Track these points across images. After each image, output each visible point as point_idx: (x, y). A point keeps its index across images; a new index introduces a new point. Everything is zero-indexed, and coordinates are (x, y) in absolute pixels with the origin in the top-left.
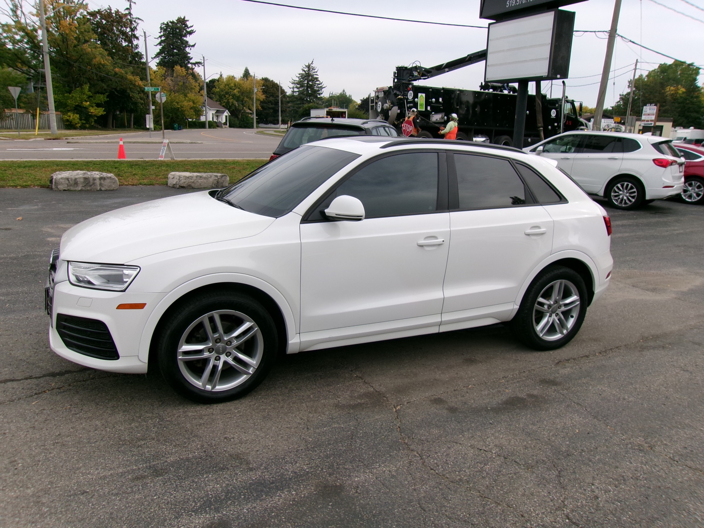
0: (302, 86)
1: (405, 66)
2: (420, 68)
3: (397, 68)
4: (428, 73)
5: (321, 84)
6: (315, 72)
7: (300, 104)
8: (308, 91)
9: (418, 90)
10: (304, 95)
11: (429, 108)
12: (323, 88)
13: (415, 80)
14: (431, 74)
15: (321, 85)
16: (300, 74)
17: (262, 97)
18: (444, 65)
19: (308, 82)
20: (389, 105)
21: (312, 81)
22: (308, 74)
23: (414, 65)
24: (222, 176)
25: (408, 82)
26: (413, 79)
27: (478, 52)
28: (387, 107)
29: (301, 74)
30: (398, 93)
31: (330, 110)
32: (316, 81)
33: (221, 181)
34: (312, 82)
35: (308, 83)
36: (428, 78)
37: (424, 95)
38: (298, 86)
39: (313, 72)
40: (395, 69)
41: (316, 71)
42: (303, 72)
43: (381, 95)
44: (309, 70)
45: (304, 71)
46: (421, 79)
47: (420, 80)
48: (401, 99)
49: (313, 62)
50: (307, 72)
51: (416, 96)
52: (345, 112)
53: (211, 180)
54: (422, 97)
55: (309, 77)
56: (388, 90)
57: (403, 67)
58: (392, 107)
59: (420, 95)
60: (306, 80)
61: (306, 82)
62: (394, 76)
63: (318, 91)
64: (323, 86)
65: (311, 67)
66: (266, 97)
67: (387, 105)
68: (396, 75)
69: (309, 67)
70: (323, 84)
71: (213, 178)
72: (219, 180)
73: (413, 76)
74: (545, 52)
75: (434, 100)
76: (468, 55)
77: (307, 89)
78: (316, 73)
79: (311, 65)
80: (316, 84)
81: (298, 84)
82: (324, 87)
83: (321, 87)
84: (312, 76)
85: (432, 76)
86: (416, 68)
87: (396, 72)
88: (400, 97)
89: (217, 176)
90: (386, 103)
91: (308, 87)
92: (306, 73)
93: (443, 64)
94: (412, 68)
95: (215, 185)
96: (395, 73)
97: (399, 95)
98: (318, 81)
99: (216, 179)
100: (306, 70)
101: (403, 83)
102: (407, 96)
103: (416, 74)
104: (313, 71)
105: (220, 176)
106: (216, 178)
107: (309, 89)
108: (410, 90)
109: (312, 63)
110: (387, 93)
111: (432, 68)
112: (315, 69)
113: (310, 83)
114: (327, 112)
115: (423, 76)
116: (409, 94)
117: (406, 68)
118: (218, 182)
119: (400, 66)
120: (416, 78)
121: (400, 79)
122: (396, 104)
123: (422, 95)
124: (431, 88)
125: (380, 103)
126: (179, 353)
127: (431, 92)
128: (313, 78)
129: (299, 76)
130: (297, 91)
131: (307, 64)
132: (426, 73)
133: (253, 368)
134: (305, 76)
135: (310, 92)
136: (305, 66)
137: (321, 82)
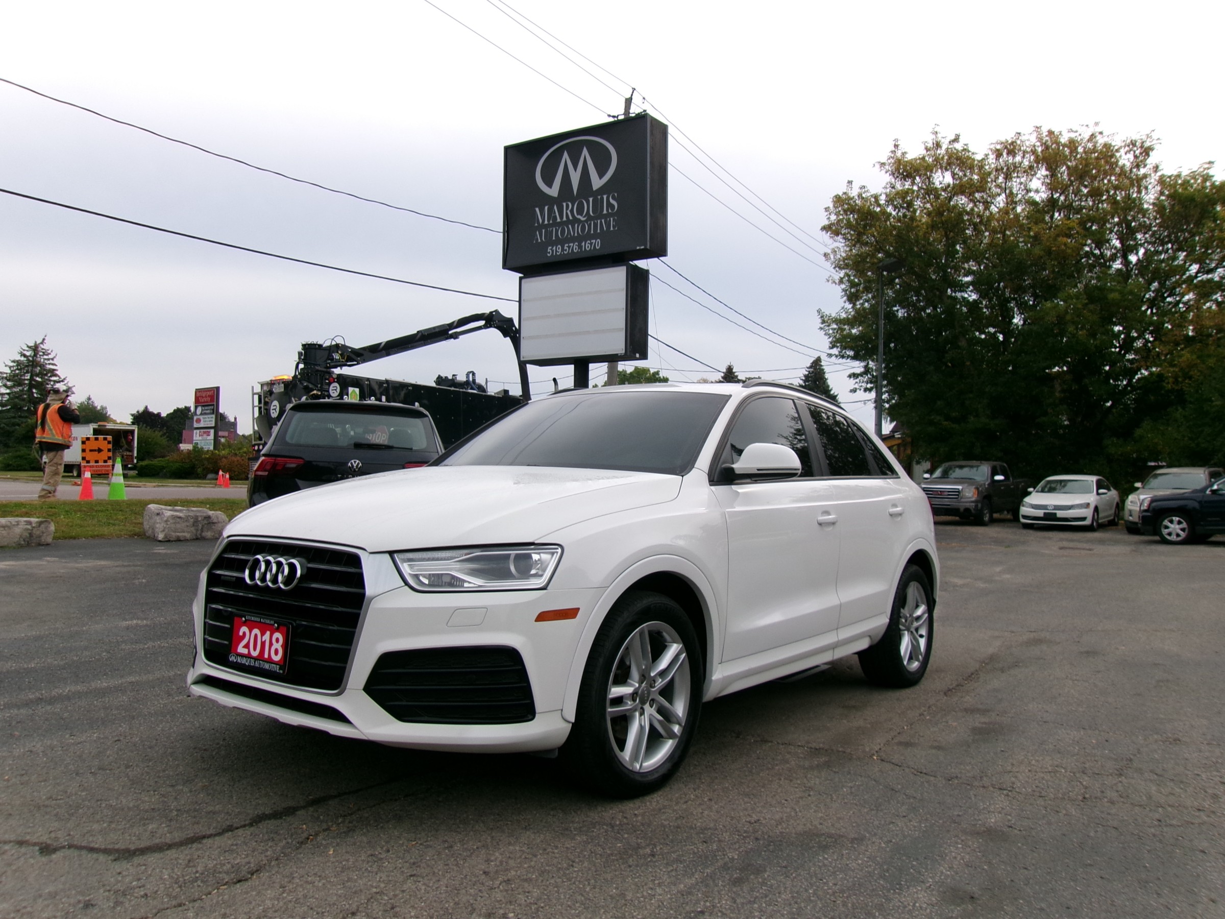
0: (19, 383)
1: (318, 343)
2: (344, 347)
3: (304, 346)
4: (358, 357)
6: (48, 359)
7: (14, 417)
8: (33, 393)
9: (346, 382)
10: (24, 400)
13: (336, 367)
14: (362, 357)
16: (13, 361)
18: (383, 345)
19: (32, 376)
21: (40, 374)
22: (33, 361)
23: (334, 343)
24: (40, 523)
25: (325, 370)
26: (332, 364)
27: (434, 328)
29: (18, 361)
30: (311, 386)
31: (100, 427)
32: (51, 376)
33: (38, 533)
34: (41, 378)
35: (31, 379)
36: (358, 364)
37: (357, 390)
38: (9, 383)
39: (45, 359)
40: (301, 347)
41: (50, 357)
42: (22, 359)
43: (279, 389)
44: (35, 355)
45: (25, 356)
46: (346, 365)
47: (344, 368)
48: (316, 396)
49: (44, 340)
50: (31, 359)
51: (344, 392)
52: (132, 432)
53: (18, 530)
54: (354, 392)
55: (36, 367)
56: (291, 382)
57: (314, 344)
59: (351, 389)
60: (27, 372)
61: (28, 376)
62: (299, 358)
65: (40, 349)
68: (302, 358)
69: (35, 348)
71: (22, 526)
72: (34, 531)
73: (332, 359)
74: (619, 319)
75: (373, 398)
76: (418, 332)
77: (30, 390)
78: (51, 361)
79: (41, 346)
80: (50, 381)
81: (9, 380)
84: (42, 366)
85: (364, 361)
86: (337, 347)
87: (303, 352)
88: (315, 392)
89: (30, 523)
90: (289, 402)
91: (31, 386)
92: (28, 360)
93: (381, 343)
94: (330, 347)
96: (300, 354)
97: (313, 390)
98: (56, 375)
99: (28, 529)
100: (28, 354)
101: (318, 371)
102: (328, 391)
103: (337, 356)
104: (46, 357)
105: (37, 522)
106: (29, 527)
107: (34, 391)
108: (334, 382)
109: (42, 343)
110: (290, 386)
111: (364, 349)
112: (49, 354)
113: (38, 379)
114: (95, 429)
115: (347, 361)
116: (331, 388)
117: (320, 346)
118: (31, 535)
119: (310, 342)
120: (339, 363)
121: (310, 364)
123: (354, 391)
124: (368, 379)
125: (275, 403)
126: (608, 702)
127: (366, 387)
128: (45, 370)
129: (12, 364)
130: (7, 394)
131: (32, 344)
132: (353, 356)
133: (680, 724)
134: (27, 366)
135: (35, 395)
136: (28, 346)
137: (62, 378)
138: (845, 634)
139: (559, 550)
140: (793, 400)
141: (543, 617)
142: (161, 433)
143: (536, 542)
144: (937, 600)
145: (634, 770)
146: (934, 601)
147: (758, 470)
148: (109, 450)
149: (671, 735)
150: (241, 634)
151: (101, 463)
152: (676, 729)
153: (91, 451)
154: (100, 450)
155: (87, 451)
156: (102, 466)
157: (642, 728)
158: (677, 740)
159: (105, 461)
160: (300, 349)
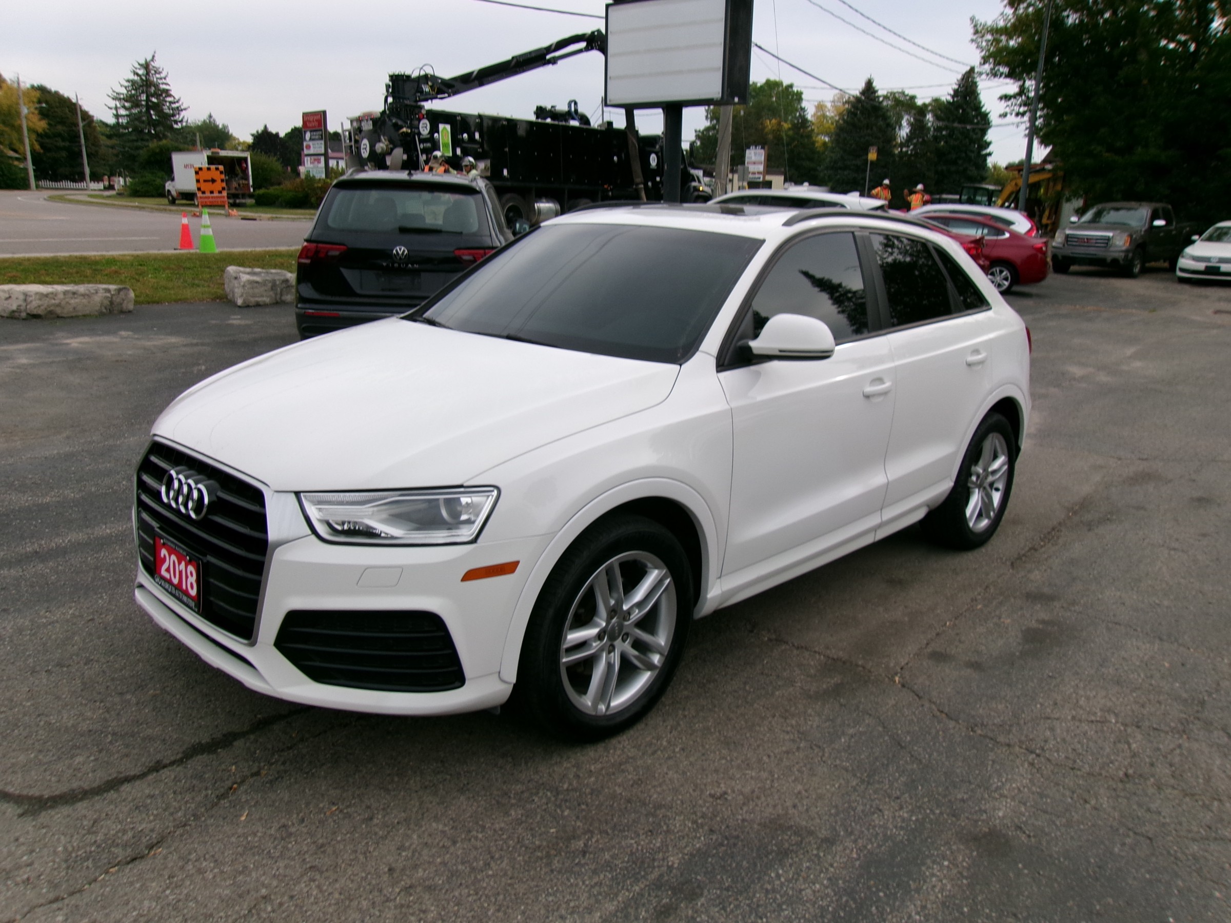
0: (135, 105)
1: (406, 74)
2: (434, 78)
3: (391, 76)
4: (449, 88)
5: (178, 102)
6: (161, 79)
7: (137, 141)
8: (151, 115)
9: (436, 118)
10: (143, 122)
11: (459, 151)
12: (182, 110)
13: (426, 100)
14: (454, 89)
15: (177, 105)
16: (128, 81)
17: (42, 125)
18: (475, 74)
19: (147, 97)
20: (387, 146)
21: (157, 95)
22: (147, 80)
23: (422, 73)
24: (119, 290)
25: (413, 104)
26: (422, 97)
27: (530, 53)
28: (382, 149)
29: (132, 81)
30: (400, 123)
31: (214, 155)
32: (165, 97)
33: (118, 300)
34: (157, 99)
35: (148, 100)
36: (449, 96)
37: (448, 127)
38: (127, 104)
39: (157, 78)
40: (388, 78)
41: (163, 75)
42: (136, 78)
43: (368, 126)
44: (148, 73)
45: (138, 75)
46: (436, 98)
47: (434, 101)
48: (406, 134)
49: (153, 57)
50: (144, 78)
51: (434, 129)
52: (245, 159)
53: (97, 299)
54: (445, 129)
55: (150, 87)
56: (379, 118)
57: (402, 75)
58: (392, 150)
59: (441, 126)
60: (143, 92)
61: (144, 97)
62: (387, 91)
63: (174, 115)
64: (182, 107)
65: (151, 67)
66: (49, 124)
67: (381, 146)
68: (390, 90)
69: (146, 66)
70: (180, 103)
71: (102, 294)
72: (114, 298)
73: (422, 92)
74: (715, 57)
75: (465, 136)
76: (513, 58)
77: (148, 111)
78: (164, 81)
79: (152, 63)
80: (166, 101)
81: (126, 101)
82: (185, 109)
83: (178, 108)
84: (156, 86)
85: (456, 92)
86: (426, 78)
87: (391, 84)
88: (404, 130)
89: (108, 291)
90: (380, 141)
91: (148, 108)
92: (141, 79)
93: (472, 73)
94: (419, 78)
95: (106, 308)
96: (388, 87)
97: (402, 127)
98: (170, 96)
99: (108, 297)
100: (141, 72)
101: (407, 105)
102: (419, 128)
103: (426, 89)
104: (158, 76)
105: (115, 290)
106: (108, 295)
107: (152, 112)
108: (423, 118)
109: (153, 59)
110: (379, 123)
111: (455, 79)
112: (160, 73)
113: (154, 100)
114: (208, 157)
115: (438, 93)
116: (421, 125)
117: (408, 77)
118: (111, 303)
119: (397, 73)
120: (429, 97)
121: (399, 98)
122: (399, 143)
123: (444, 128)
124: (460, 114)
125: (365, 142)
126: (562, 652)
127: (459, 122)
128: (159, 90)
129: (126, 84)
130: (127, 116)
131: (143, 62)
132: (444, 89)
133: (661, 654)
134: (141, 86)
135: (154, 117)
136: (139, 64)
137: (177, 98)
138: (888, 514)
139: (495, 493)
140: (853, 233)
141: (472, 575)
142: (275, 158)
143: (465, 484)
144: (1022, 448)
145: (599, 713)
146: (1018, 450)
147: (781, 351)
148: (222, 181)
149: (650, 666)
150: (162, 555)
151: (216, 194)
152: (656, 659)
153: (205, 181)
154: (213, 181)
155: (201, 181)
156: (217, 197)
157: (610, 666)
158: (657, 672)
159: (220, 192)
160: (387, 80)
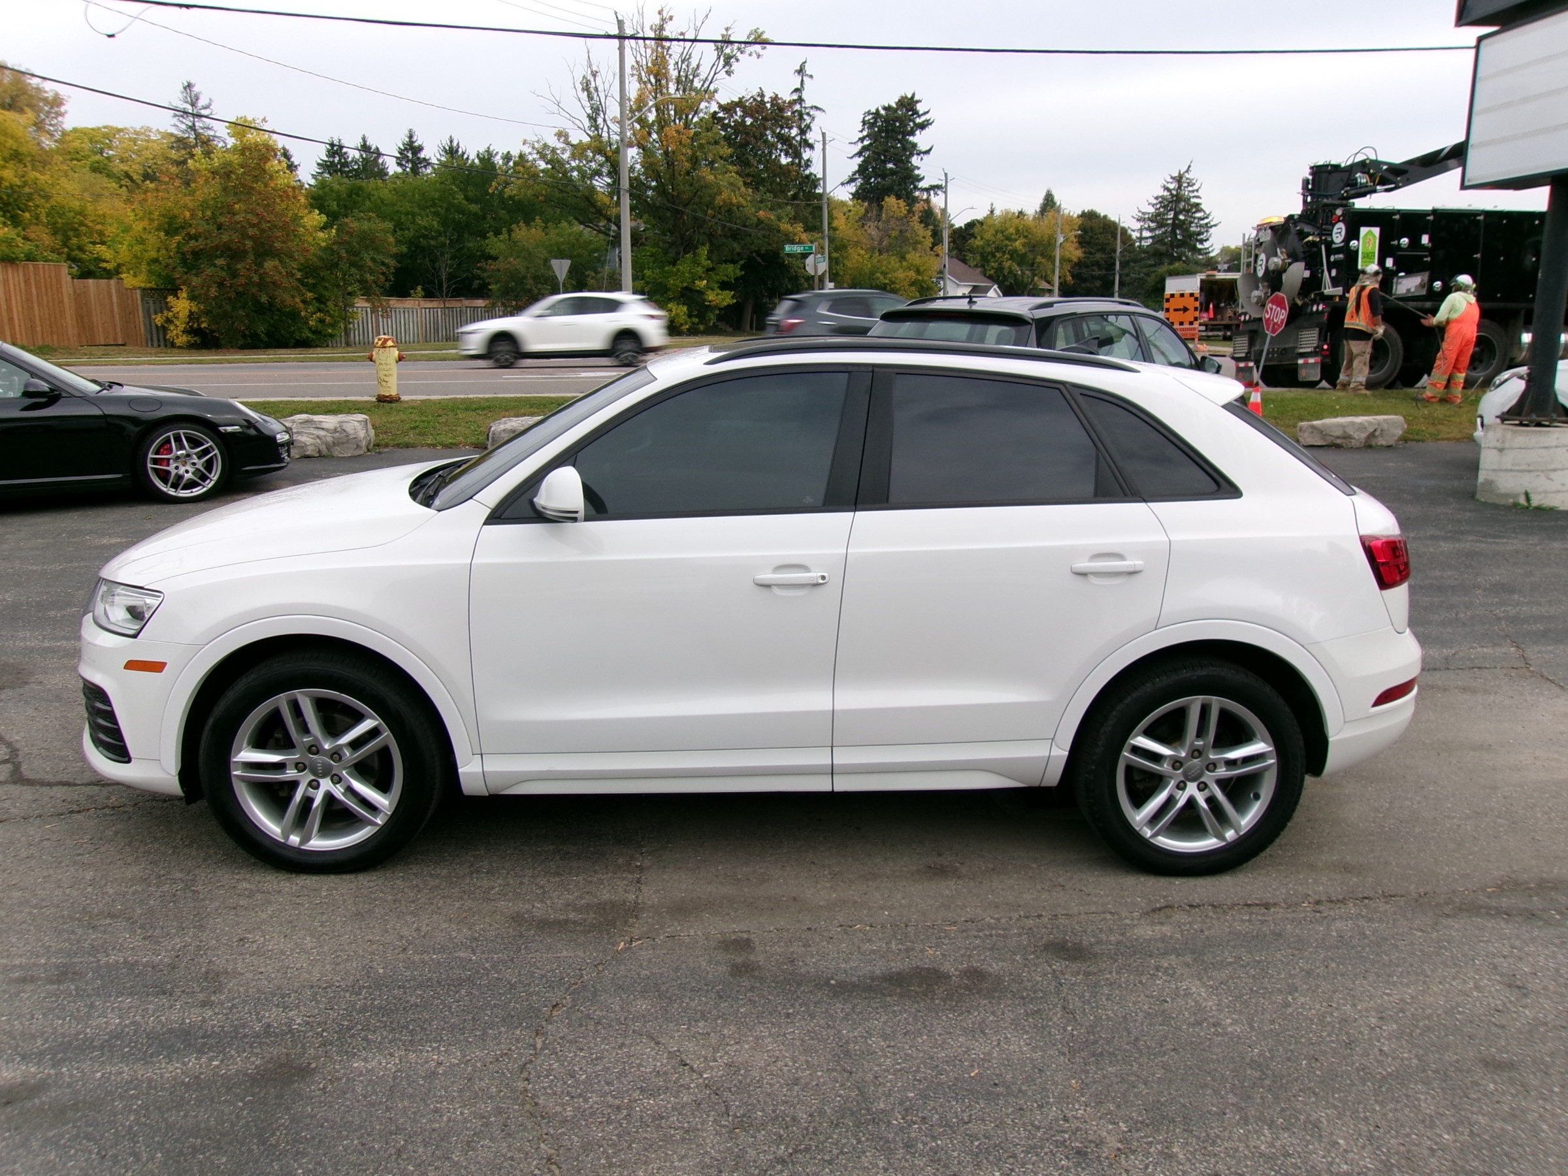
0: (1161, 225)
1: (1333, 162)
2: (1376, 164)
3: (1312, 168)
4: (1398, 175)
5: (1207, 218)
6: (1193, 191)
8: (1176, 235)
9: (1364, 219)
10: (1165, 244)
11: (1389, 263)
12: (1211, 227)
13: (1360, 195)
14: (1405, 177)
15: (1206, 221)
16: (1157, 198)
17: (1076, 254)
18: (1446, 151)
19: (1176, 214)
20: (1283, 260)
21: (1186, 211)
22: (1177, 195)
23: (1360, 158)
25: (1339, 202)
26: (1353, 192)
28: (1276, 264)
29: (1161, 197)
30: (1307, 229)
31: (1212, 278)
32: (1195, 212)
34: (1185, 216)
35: (1176, 217)
36: (1396, 187)
37: (1376, 231)
38: (1153, 225)
39: (1189, 191)
40: (1308, 171)
41: (1195, 187)
42: (1166, 193)
43: (1267, 236)
44: (1180, 187)
45: (1168, 189)
46: (1375, 191)
47: (1374, 195)
48: (1313, 243)
49: (1189, 167)
50: (1174, 192)
51: (1353, 234)
55: (1180, 202)
56: (1285, 226)
57: (1327, 166)
58: (1290, 264)
59: (1364, 231)
60: (1171, 210)
61: (1171, 215)
62: (1305, 188)
63: (1200, 233)
64: (1212, 223)
65: (1184, 179)
66: (1085, 253)
67: (1277, 261)
68: (1310, 187)
69: (1179, 179)
70: (1210, 218)
73: (1355, 185)
75: (1405, 241)
77: (1173, 232)
78: (1196, 194)
79: (1187, 175)
80: (1195, 218)
81: (1152, 221)
82: (1215, 225)
83: (1206, 224)
84: (1187, 200)
85: (1409, 181)
86: (1363, 166)
87: (1310, 177)
88: (1310, 238)
90: (1276, 255)
91: (1174, 226)
92: (1171, 194)
93: (1442, 150)
94: (1353, 166)
96: (1306, 182)
97: (1308, 235)
98: (1201, 210)
100: (1171, 186)
102: (1331, 235)
103: (1362, 179)
104: (1190, 189)
107: (1178, 232)
109: (1187, 171)
110: (1281, 232)
111: (1411, 162)
112: (1194, 184)
113: (1181, 217)
114: (1202, 281)
115: (1383, 184)
116: (1335, 230)
117: (1336, 168)
119: (1321, 163)
120: (1363, 190)
121: (1319, 196)
122: (1302, 255)
123: (1370, 232)
124: (1398, 212)
125: (1263, 256)
127: (1412, 221)
128: (1189, 204)
129: (1155, 202)
130: (1150, 237)
131: (1176, 174)
132: (1390, 177)
134: (1170, 202)
135: (1179, 237)
136: (1172, 178)
137: (1207, 212)
141: (132, 665)
145: (289, 844)
148: (1196, 309)
149: (373, 824)
151: (1186, 326)
153: (1176, 310)
154: (1185, 309)
155: (1171, 310)
156: (1189, 329)
158: (378, 830)
159: (1191, 323)
160: (1307, 174)
